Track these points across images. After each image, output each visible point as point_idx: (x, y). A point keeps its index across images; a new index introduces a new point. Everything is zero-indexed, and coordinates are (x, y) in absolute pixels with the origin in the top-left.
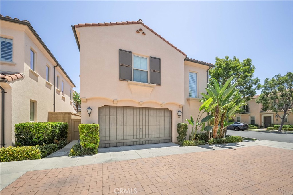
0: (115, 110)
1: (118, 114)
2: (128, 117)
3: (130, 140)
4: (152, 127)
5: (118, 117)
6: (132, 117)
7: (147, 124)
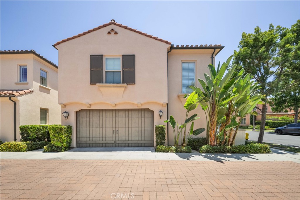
0: (88, 113)
1: (95, 117)
2: (104, 119)
3: (105, 142)
4: (130, 129)
5: (94, 120)
6: (107, 119)
7: (124, 126)
